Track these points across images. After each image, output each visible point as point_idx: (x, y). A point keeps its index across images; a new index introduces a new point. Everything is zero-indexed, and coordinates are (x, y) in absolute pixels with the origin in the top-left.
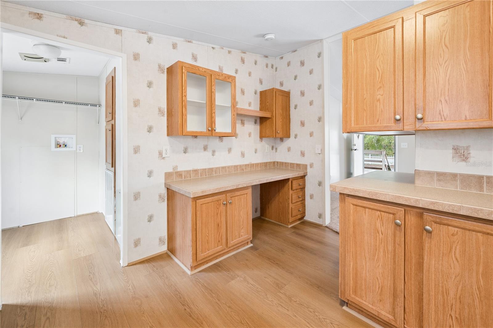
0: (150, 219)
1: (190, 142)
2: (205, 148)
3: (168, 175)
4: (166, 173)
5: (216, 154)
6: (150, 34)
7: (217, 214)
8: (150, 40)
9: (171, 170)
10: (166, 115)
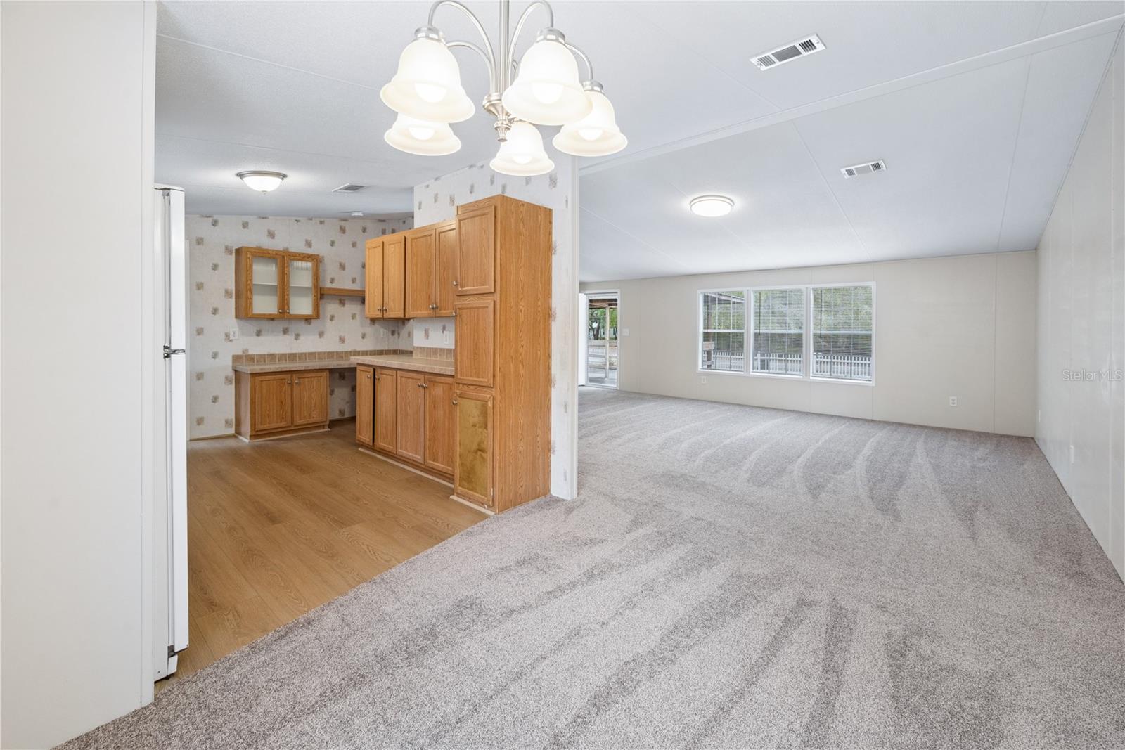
0: (215, 399)
1: (265, 325)
2: (285, 331)
3: (236, 359)
4: (233, 356)
5: (302, 338)
6: (215, 217)
7: (281, 392)
8: (215, 223)
9: (240, 353)
10: (234, 297)
